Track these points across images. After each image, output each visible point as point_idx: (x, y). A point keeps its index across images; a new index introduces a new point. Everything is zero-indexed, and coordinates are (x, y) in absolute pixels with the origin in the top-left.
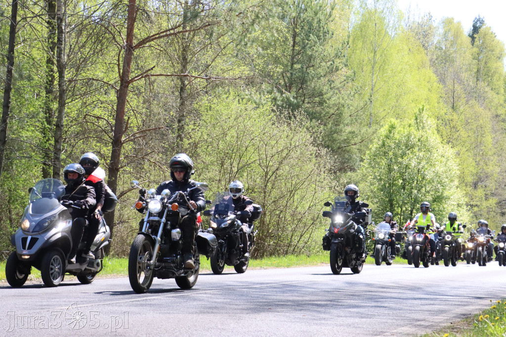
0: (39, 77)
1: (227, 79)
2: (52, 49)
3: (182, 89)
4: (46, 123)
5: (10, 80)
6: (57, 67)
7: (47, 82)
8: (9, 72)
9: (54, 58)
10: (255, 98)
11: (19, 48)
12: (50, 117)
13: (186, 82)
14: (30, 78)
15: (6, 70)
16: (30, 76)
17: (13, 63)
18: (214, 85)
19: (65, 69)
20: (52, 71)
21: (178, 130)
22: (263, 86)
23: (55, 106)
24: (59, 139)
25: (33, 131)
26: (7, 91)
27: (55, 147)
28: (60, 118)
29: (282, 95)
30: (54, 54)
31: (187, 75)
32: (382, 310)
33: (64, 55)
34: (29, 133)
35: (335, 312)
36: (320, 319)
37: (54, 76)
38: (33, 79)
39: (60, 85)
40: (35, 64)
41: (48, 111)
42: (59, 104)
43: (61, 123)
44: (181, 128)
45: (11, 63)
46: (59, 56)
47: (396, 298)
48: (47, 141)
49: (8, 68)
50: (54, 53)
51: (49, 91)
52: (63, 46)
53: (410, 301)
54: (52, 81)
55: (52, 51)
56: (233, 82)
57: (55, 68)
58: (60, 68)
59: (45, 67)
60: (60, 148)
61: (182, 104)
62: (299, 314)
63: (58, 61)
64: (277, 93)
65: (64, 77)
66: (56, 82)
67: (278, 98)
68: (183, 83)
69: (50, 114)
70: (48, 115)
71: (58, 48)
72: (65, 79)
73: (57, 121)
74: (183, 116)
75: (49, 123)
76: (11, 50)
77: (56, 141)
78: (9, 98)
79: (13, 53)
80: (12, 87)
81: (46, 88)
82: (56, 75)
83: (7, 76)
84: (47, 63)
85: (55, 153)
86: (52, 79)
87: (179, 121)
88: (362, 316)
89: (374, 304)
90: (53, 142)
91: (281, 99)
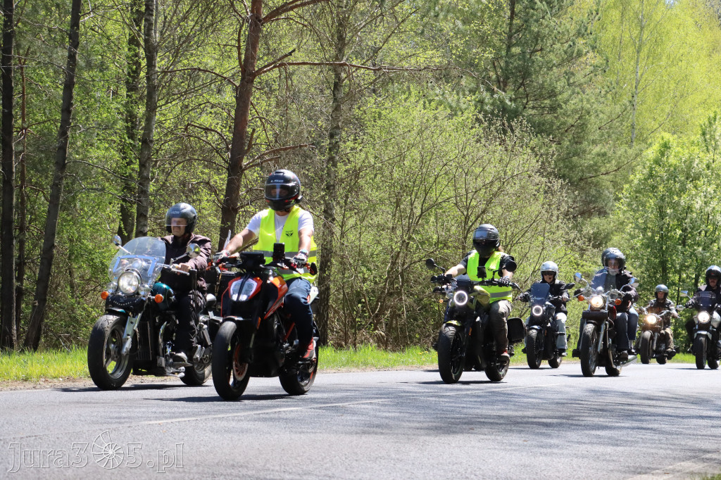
0: (118, 66)
1: (407, 70)
2: (137, 22)
3: (337, 86)
4: (126, 136)
5: (73, 70)
6: (144, 49)
7: (129, 74)
8: (72, 57)
9: (140, 36)
10: (450, 100)
11: (86, 20)
12: (133, 128)
13: (343, 75)
14: (102, 67)
15: (67, 54)
16: (102, 63)
17: (78, 43)
18: (386, 79)
19: (157, 53)
20: (136, 55)
21: (330, 150)
22: (463, 82)
23: (141, 110)
24: (146, 162)
25: (107, 149)
26: (69, 87)
27: (140, 174)
28: (148, 129)
29: (492, 95)
30: (140, 30)
31: (345, 64)
32: (649, 435)
33: (155, 33)
34: (101, 153)
35: (573, 435)
36: (551, 446)
37: (140, 64)
38: (107, 68)
39: (148, 78)
40: (112, 45)
41: (131, 117)
42: (147, 108)
43: (149, 137)
44: (334, 147)
45: (75, 43)
46: (148, 33)
47: (671, 416)
48: (129, 164)
49: (70, 51)
50: (140, 28)
51: (132, 88)
52: (154, 18)
53: (695, 421)
54: (136, 72)
55: (137, 26)
56: (416, 75)
57: (142, 51)
58: (150, 52)
59: (126, 50)
60: (148, 175)
61: (337, 109)
62: (516, 439)
63: (146, 41)
64: (485, 93)
65: (155, 66)
66: (142, 74)
67: (486, 101)
68: (338, 76)
69: (133, 123)
70: (129, 124)
71: (146, 20)
72: (157, 69)
73: (144, 133)
74: (338, 127)
75: (132, 136)
76: (75, 23)
77: (142, 165)
78: (71, 97)
79: (78, 28)
80: (75, 80)
81: (127, 83)
82: (144, 63)
83: (69, 63)
84: (129, 44)
85: (140, 184)
86: (136, 68)
87: (332, 136)
88: (615, 443)
89: (636, 424)
90: (136, 167)
91: (491, 101)
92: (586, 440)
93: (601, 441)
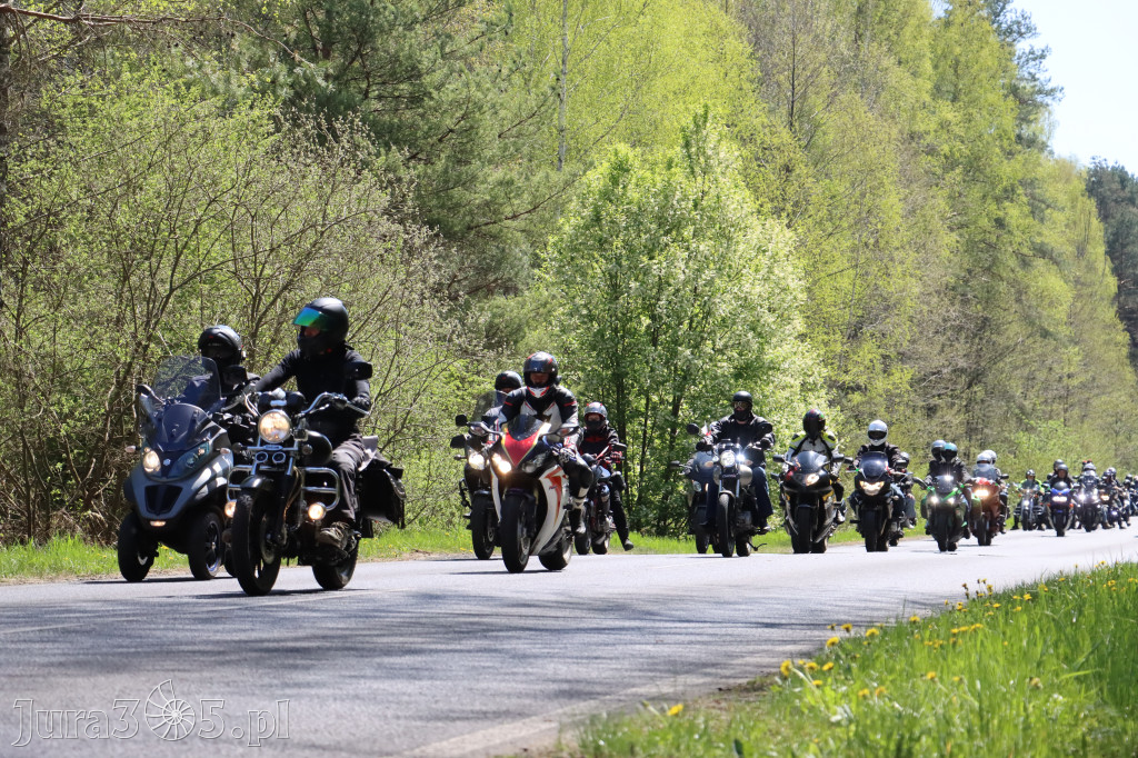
1: (129, 22)
10: (214, 78)
22: (235, 44)
29: (290, 72)
31: (7, 10)
47: (536, 630)
56: (146, 31)
64: (278, 65)
67: (281, 79)
88: (414, 674)
91: (290, 80)
92: (369, 672)
93: (392, 673)
